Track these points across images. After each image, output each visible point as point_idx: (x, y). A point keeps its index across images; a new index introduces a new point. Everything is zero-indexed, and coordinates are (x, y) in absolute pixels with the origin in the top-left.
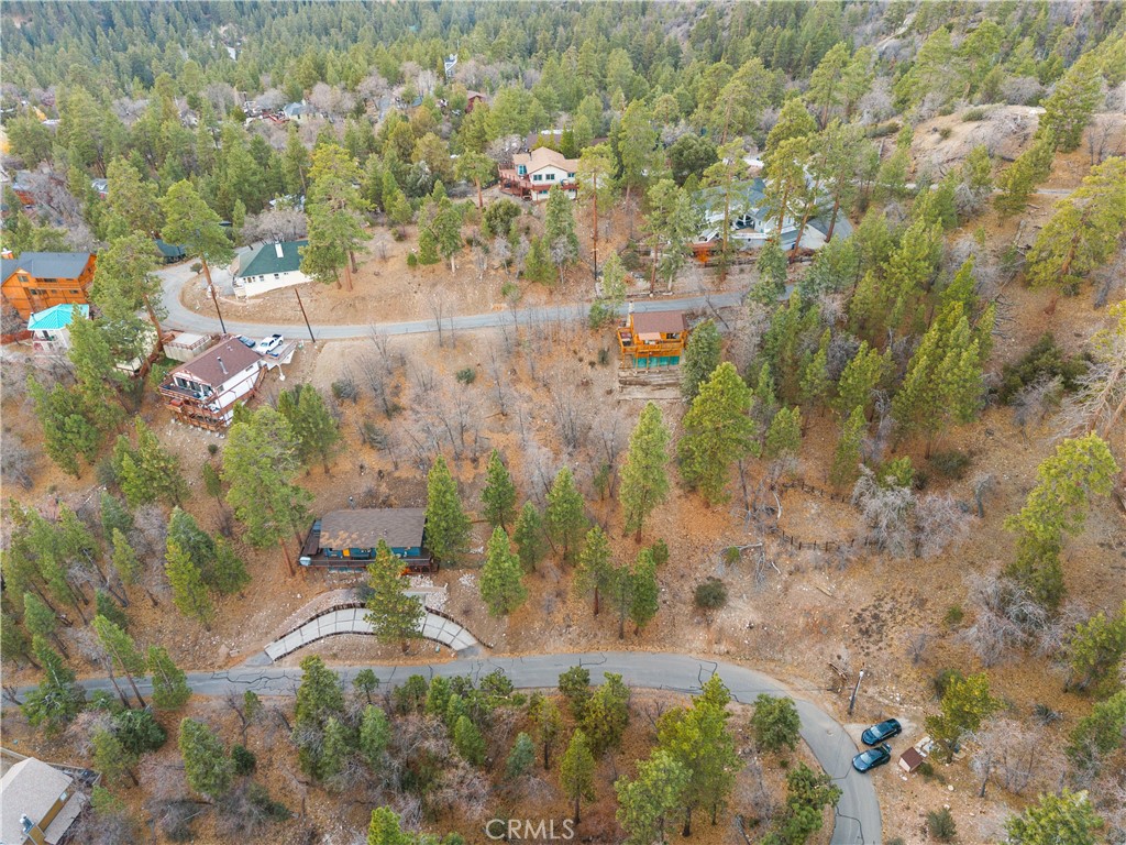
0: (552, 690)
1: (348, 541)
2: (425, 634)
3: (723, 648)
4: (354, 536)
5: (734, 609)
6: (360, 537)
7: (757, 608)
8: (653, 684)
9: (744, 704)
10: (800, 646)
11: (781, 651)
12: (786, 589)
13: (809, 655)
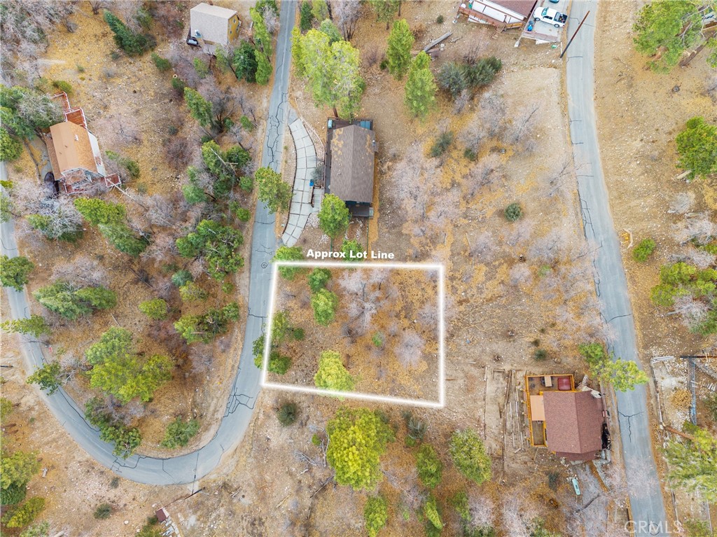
0: (247, 298)
1: (336, 149)
2: (291, 216)
3: (261, 416)
4: (339, 152)
5: (281, 430)
6: (338, 157)
7: (282, 448)
8: (243, 363)
9: (221, 420)
10: (256, 471)
11: (255, 457)
12: (290, 474)
13: (249, 476)
